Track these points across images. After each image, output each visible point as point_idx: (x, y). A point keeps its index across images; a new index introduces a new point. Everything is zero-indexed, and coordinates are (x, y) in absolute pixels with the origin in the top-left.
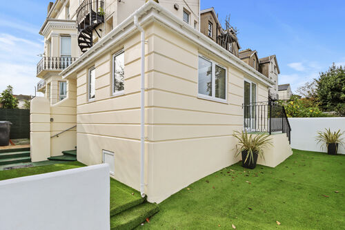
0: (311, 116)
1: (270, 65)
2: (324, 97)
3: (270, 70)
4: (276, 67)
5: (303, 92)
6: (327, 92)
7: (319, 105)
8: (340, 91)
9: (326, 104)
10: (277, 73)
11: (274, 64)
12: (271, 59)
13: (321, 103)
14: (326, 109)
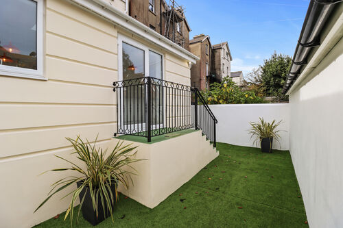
0: (246, 103)
1: (222, 51)
2: (268, 83)
3: (222, 56)
4: (228, 54)
5: (250, 78)
6: (270, 78)
7: (264, 91)
8: (280, 77)
9: (269, 89)
10: (229, 60)
11: (226, 50)
12: (223, 45)
13: (265, 88)
14: (269, 95)
